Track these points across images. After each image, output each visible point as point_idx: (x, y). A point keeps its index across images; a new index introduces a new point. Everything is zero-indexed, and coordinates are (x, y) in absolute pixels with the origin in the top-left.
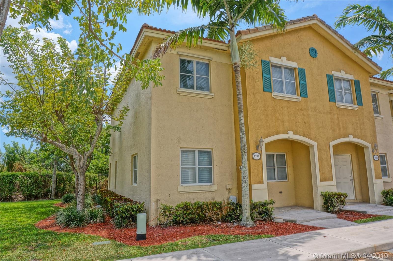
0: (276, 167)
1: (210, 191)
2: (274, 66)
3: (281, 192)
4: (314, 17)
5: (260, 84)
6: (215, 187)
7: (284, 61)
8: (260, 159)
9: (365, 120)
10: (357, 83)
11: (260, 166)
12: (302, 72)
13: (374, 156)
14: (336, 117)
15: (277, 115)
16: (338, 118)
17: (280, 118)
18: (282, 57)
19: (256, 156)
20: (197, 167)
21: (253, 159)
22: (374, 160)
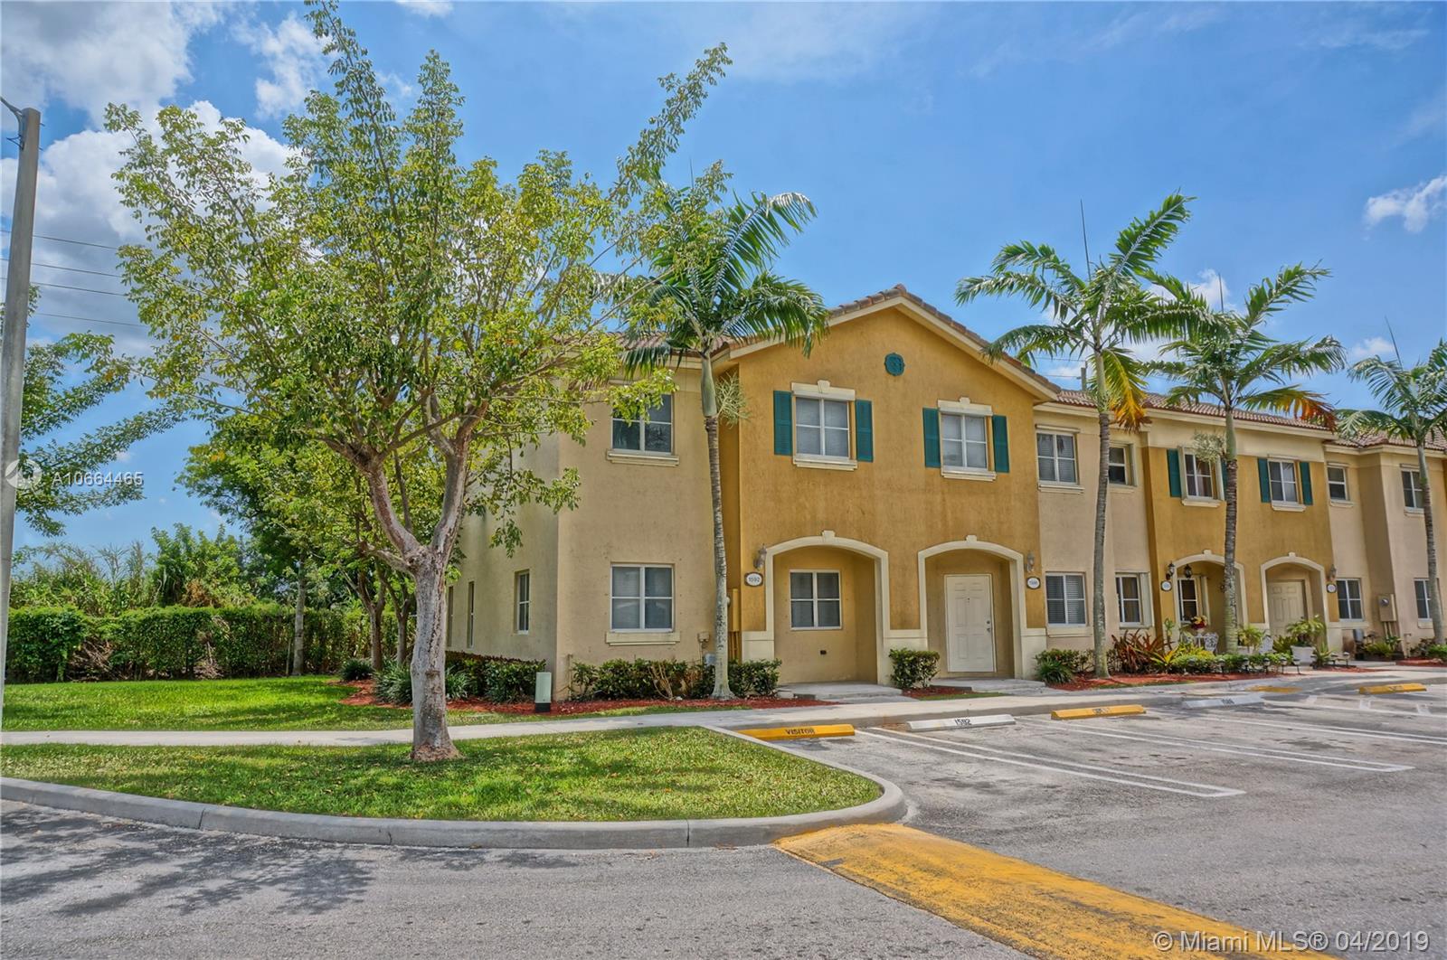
0: (815, 600)
1: (668, 645)
2: (804, 400)
3: (823, 653)
4: (898, 291)
5: (767, 439)
6: (676, 637)
7: (825, 390)
8: (762, 584)
9: (1013, 503)
10: (999, 424)
11: (761, 599)
12: (864, 410)
13: (1027, 579)
14: (938, 498)
15: (802, 500)
16: (944, 500)
17: (807, 505)
18: (820, 382)
19: (754, 579)
20: (643, 598)
21: (747, 584)
22: (1028, 587)
